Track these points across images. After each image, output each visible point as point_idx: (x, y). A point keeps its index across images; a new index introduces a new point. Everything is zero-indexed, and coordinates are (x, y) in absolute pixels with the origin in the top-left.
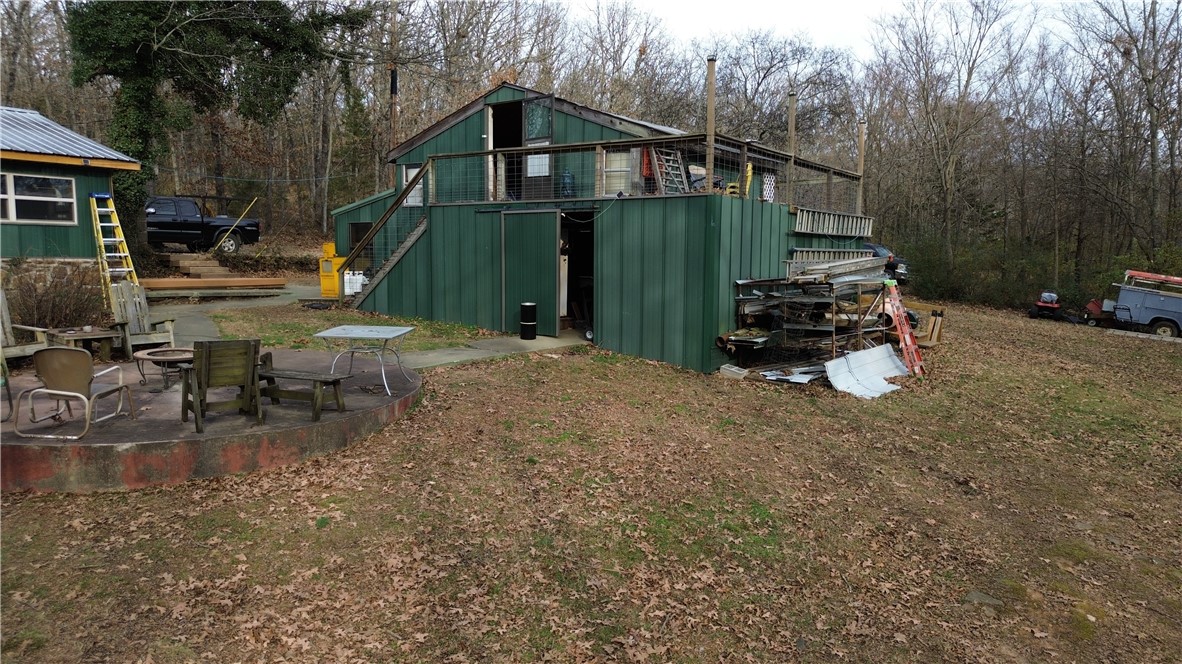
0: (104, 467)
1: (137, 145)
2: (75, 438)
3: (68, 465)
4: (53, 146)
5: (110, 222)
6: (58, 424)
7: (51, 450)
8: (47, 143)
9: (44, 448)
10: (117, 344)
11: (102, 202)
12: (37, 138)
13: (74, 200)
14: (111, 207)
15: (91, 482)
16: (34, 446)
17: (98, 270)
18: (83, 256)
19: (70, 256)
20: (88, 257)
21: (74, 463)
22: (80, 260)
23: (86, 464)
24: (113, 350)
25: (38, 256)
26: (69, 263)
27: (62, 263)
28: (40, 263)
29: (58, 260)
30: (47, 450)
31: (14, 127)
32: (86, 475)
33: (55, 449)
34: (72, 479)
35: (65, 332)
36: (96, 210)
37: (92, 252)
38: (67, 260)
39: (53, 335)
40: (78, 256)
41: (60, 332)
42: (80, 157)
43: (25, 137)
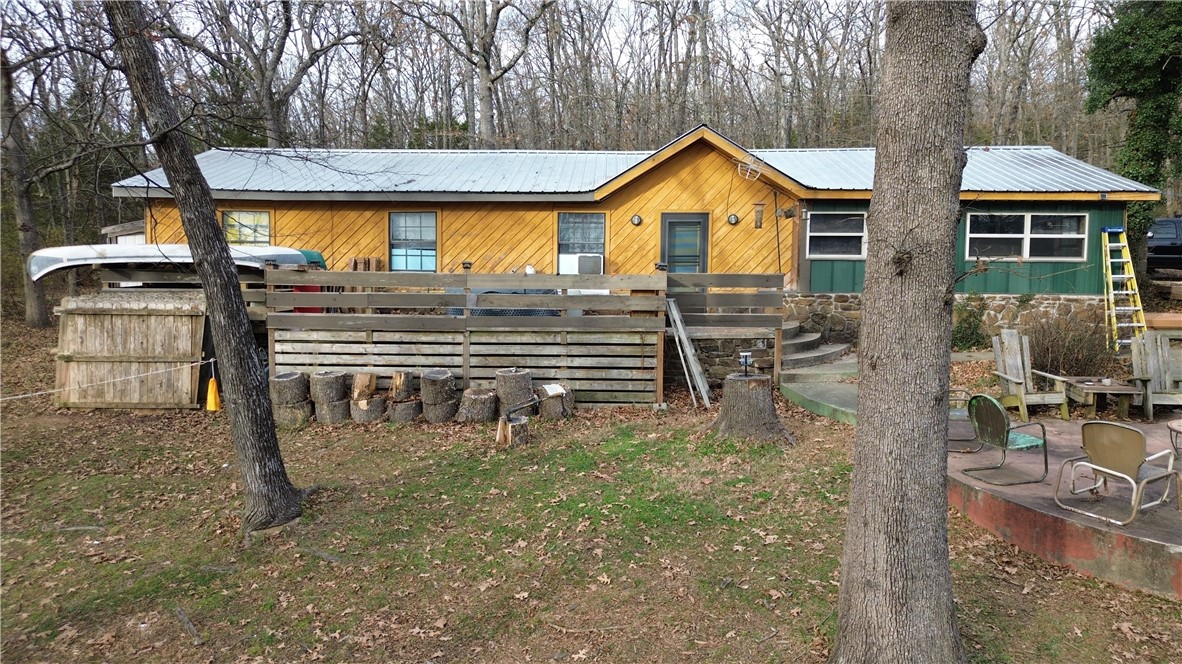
0: (1151, 565)
1: (1148, 168)
2: (1119, 523)
3: (1111, 553)
4: (1070, 182)
5: (1120, 257)
6: (1095, 500)
7: (1093, 532)
8: (1064, 179)
9: (1087, 528)
10: (1137, 402)
11: (1114, 237)
12: (1054, 175)
13: (1085, 236)
14: (1124, 240)
15: (1135, 578)
16: (1078, 523)
17: (1103, 308)
18: (1089, 293)
19: (1074, 293)
20: (1094, 293)
21: (1117, 553)
22: (1086, 297)
23: (1131, 557)
24: (1131, 406)
25: (1046, 293)
26: (1076, 300)
27: (1069, 300)
28: (1047, 299)
29: (1062, 296)
30: (1090, 531)
31: (1032, 166)
32: (1130, 569)
33: (1100, 532)
34: (1114, 568)
35: (1082, 382)
36: (1107, 245)
37: (1100, 288)
38: (1072, 297)
39: (1071, 385)
40: (1084, 293)
41: (1078, 382)
42: (1098, 192)
43: (1043, 176)
